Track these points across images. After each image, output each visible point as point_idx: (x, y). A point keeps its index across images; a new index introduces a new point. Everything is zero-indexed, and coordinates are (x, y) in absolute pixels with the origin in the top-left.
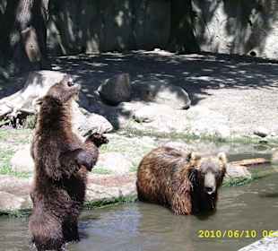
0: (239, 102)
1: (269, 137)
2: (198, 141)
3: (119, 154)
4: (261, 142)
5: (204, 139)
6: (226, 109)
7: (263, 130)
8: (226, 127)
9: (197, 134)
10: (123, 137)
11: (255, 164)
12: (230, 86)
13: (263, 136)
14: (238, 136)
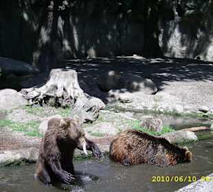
0: (189, 90)
1: (209, 112)
2: (162, 115)
3: (110, 124)
4: (204, 116)
5: (166, 114)
6: (181, 94)
7: (205, 108)
8: (180, 106)
9: (162, 110)
10: (113, 113)
11: (200, 131)
12: (182, 79)
13: (205, 112)
14: (189, 112)
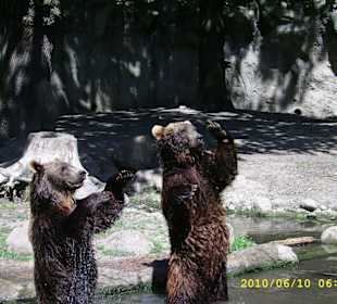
0: (282, 169)
1: (318, 211)
2: (233, 216)
3: (138, 233)
4: (308, 217)
5: (240, 213)
7: (310, 203)
8: (266, 199)
9: (232, 207)
10: (142, 212)
11: (301, 244)
12: (268, 150)
13: (311, 210)
14: (280, 210)
